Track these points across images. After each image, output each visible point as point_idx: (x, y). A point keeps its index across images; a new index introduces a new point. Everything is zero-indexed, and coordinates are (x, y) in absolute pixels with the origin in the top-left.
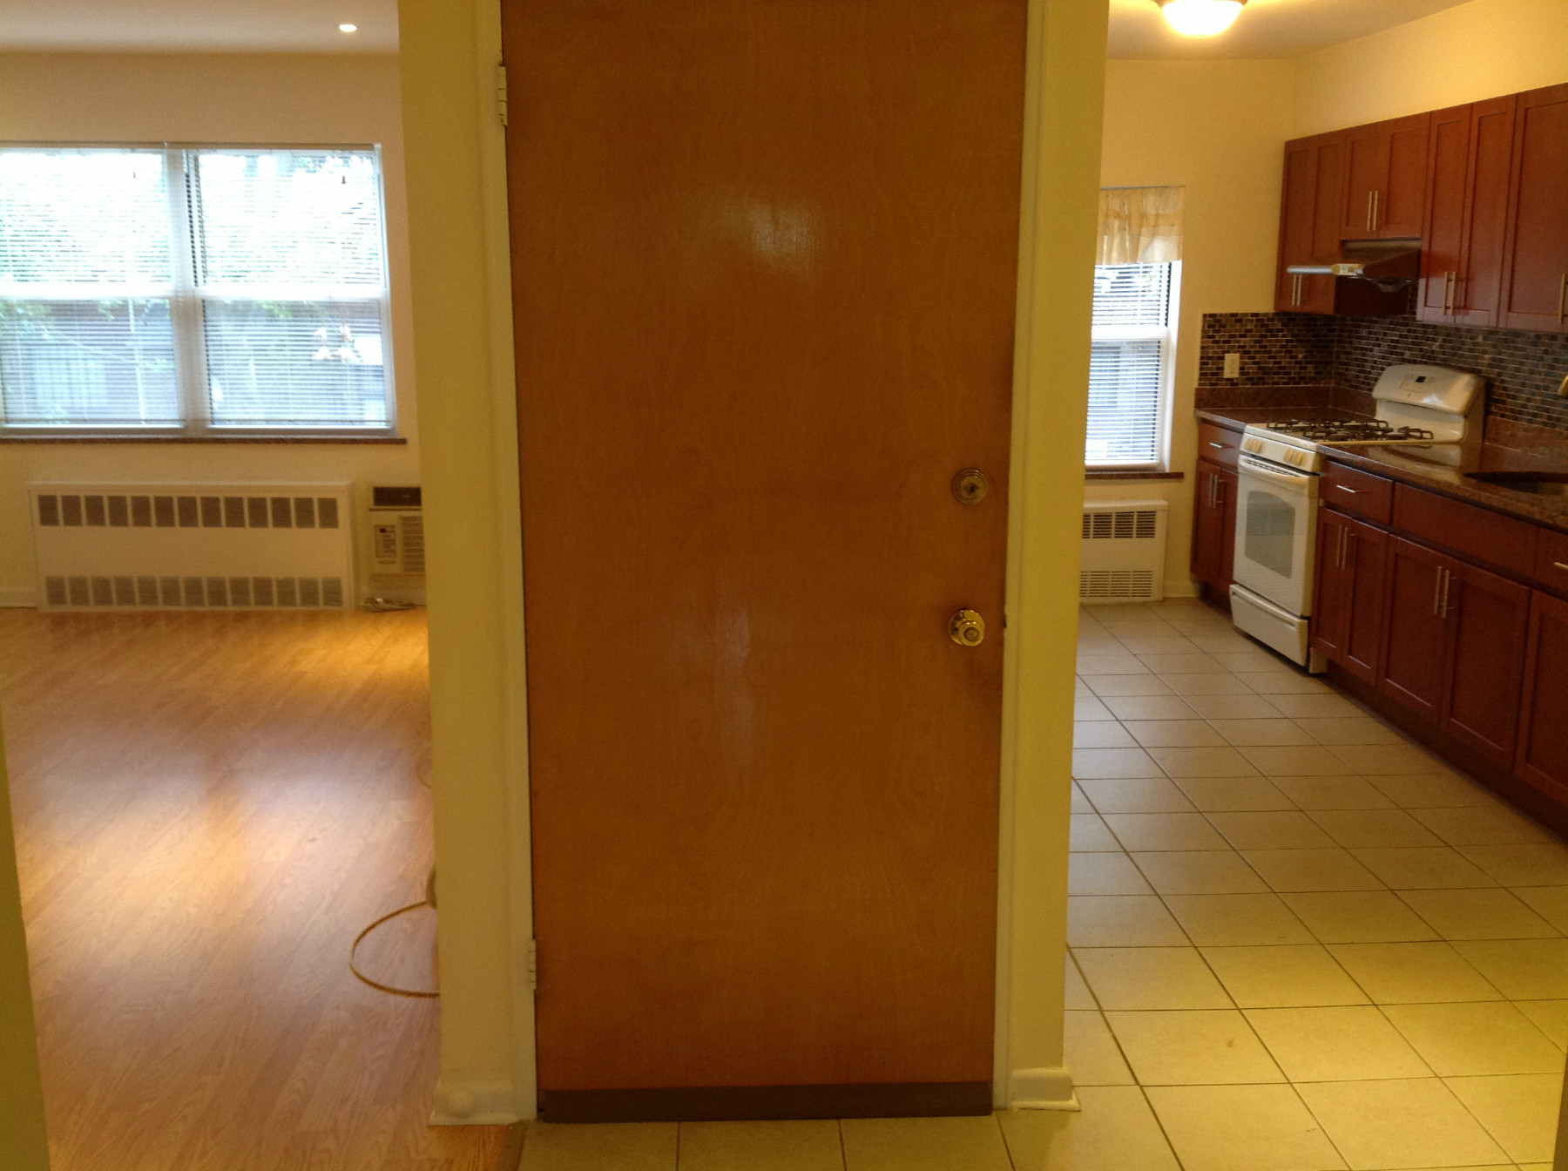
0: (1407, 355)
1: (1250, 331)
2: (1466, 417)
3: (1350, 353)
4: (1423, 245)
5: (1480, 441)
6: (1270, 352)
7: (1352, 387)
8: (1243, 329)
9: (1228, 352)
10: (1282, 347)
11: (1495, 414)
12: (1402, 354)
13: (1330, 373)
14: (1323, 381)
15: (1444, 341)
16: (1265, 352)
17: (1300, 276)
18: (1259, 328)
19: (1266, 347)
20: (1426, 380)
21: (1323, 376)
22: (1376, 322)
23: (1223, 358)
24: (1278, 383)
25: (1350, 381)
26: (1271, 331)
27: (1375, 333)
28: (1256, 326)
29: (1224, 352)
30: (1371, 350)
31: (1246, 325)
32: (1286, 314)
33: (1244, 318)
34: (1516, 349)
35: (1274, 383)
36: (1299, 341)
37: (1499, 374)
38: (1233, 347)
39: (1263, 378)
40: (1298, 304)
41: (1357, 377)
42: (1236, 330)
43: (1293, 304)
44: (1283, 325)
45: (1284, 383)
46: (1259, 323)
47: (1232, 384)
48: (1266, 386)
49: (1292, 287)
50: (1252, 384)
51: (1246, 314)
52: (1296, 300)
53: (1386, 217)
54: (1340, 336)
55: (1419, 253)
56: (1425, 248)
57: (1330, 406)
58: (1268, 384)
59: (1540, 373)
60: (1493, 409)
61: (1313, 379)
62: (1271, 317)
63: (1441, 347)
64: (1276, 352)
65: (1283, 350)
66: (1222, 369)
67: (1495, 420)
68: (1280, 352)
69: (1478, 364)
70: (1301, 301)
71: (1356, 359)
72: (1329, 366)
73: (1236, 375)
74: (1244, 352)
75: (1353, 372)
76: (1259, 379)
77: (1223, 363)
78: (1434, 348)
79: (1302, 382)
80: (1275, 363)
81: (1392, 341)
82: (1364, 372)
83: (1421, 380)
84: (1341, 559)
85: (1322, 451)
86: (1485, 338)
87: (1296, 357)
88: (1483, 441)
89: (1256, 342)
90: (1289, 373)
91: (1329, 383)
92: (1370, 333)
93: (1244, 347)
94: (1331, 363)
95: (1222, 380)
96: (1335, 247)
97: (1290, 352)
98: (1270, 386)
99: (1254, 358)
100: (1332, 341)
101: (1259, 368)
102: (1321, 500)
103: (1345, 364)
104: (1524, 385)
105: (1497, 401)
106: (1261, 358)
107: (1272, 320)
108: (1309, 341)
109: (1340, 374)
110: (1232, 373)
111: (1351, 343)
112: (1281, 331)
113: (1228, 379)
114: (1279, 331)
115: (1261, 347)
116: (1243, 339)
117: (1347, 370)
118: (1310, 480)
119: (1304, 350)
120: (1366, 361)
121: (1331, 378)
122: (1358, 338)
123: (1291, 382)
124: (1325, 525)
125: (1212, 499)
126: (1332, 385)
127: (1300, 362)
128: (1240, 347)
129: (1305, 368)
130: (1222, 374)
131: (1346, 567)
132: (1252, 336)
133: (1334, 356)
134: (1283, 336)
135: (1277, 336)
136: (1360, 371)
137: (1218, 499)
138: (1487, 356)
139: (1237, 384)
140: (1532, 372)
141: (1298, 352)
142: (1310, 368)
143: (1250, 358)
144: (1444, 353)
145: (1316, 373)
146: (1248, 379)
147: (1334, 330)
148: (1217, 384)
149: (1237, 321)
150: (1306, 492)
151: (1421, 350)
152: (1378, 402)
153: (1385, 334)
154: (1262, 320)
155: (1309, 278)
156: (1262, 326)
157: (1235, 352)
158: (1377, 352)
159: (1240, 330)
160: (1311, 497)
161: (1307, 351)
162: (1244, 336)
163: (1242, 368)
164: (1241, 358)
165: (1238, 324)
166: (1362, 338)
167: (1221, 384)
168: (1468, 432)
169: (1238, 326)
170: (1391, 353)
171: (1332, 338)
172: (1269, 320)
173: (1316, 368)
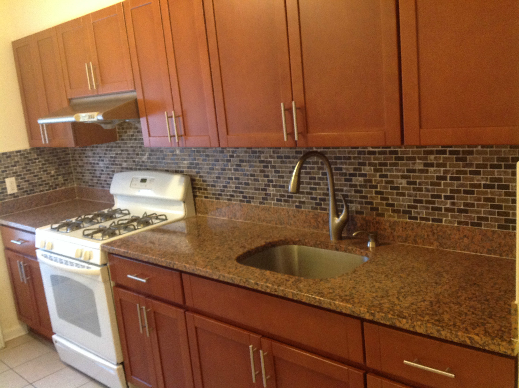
0: (125, 165)
1: (18, 162)
2: (184, 202)
3: (83, 166)
4: (137, 94)
5: (194, 215)
6: (34, 173)
7: (90, 186)
8: (13, 161)
9: (7, 177)
10: (40, 168)
11: (201, 197)
12: (121, 165)
13: (72, 179)
14: (70, 184)
15: (150, 155)
16: (31, 173)
17: (44, 126)
18: (23, 159)
19: (30, 170)
20: (148, 181)
21: (69, 181)
22: (97, 147)
23: (4, 182)
24: (43, 191)
25: (87, 182)
26: (31, 160)
27: (98, 154)
28: (21, 158)
29: (4, 178)
30: (98, 164)
31: (14, 159)
32: (38, 148)
33: (12, 155)
34: (208, 156)
35: (41, 191)
36: (50, 163)
37: (198, 173)
38: (9, 174)
39: (33, 190)
40: (47, 142)
41: (92, 180)
42: (8, 163)
43: (43, 142)
44: (38, 155)
45: (47, 190)
46: (22, 157)
47: (15, 197)
48: (36, 194)
49: (40, 132)
50: (28, 194)
51: (13, 152)
52: (45, 140)
53: (101, 80)
54: (73, 157)
55: (136, 101)
56: (140, 97)
57: (77, 198)
58: (37, 192)
59: (230, 170)
60: (198, 194)
61: (63, 184)
62: (29, 151)
63: (149, 158)
64: (38, 172)
65: (41, 170)
66: (5, 188)
67: (202, 201)
68: (40, 172)
69: (180, 167)
70: (49, 140)
71: (88, 170)
72: (71, 175)
73: (15, 191)
74: (16, 175)
75: (88, 177)
76: (31, 190)
77: (5, 185)
78: (143, 160)
79: (57, 187)
80: (38, 179)
81: (111, 157)
82: (96, 177)
83: (144, 181)
84: (144, 327)
85: (106, 249)
86: (181, 151)
87: (50, 173)
88: (196, 214)
89: (24, 168)
90: (48, 184)
91: (74, 184)
92: (94, 154)
93: (16, 172)
94: (71, 173)
95: (7, 195)
96: (65, 104)
97: (46, 171)
98: (39, 193)
99: (24, 178)
100: (69, 160)
101: (30, 184)
102: (112, 282)
103: (81, 173)
104: (218, 178)
105: (200, 189)
106: (29, 177)
107: (30, 153)
108: (55, 163)
109: (79, 179)
110: (12, 190)
111: (82, 160)
112: (38, 159)
113: (11, 195)
114: (36, 159)
115: (27, 171)
116: (14, 168)
117: (83, 176)
118: (101, 270)
119: (54, 168)
120: (95, 170)
121: (74, 181)
122: (86, 157)
123: (51, 188)
124: (120, 300)
125: (22, 277)
126: (75, 185)
127: (53, 176)
128: (14, 173)
129: (57, 179)
130: (6, 192)
131: (150, 334)
132: (19, 165)
133: (73, 168)
134: (39, 162)
135: (35, 162)
136: (93, 177)
137: (27, 276)
138: (185, 162)
139: (18, 196)
140: (224, 170)
141: (50, 170)
142: (60, 178)
143: (22, 179)
144: (152, 162)
145: (65, 180)
146: (24, 192)
147: (68, 154)
148: (4, 199)
149: (7, 157)
150: (100, 279)
151: (134, 161)
152: (114, 196)
153: (105, 154)
154: (24, 154)
155: (50, 126)
156: (25, 158)
157: (11, 177)
158: (101, 164)
159: (11, 163)
160: (104, 281)
161: (56, 169)
162: (15, 166)
163: (18, 186)
164: (16, 179)
165: (9, 159)
166: (89, 157)
167: (7, 199)
168: (187, 210)
169: (9, 160)
170: (113, 164)
171: (68, 159)
172: (28, 153)
173: (63, 177)
